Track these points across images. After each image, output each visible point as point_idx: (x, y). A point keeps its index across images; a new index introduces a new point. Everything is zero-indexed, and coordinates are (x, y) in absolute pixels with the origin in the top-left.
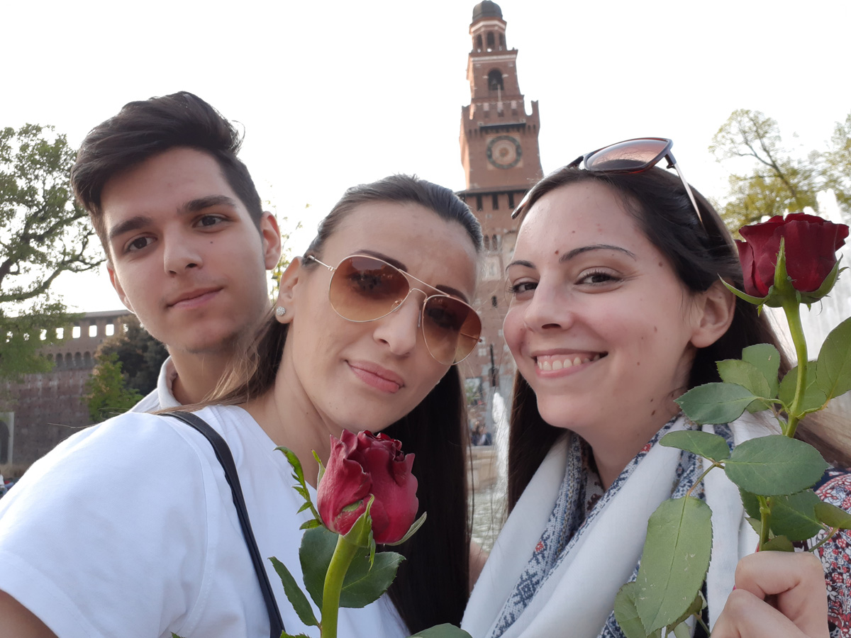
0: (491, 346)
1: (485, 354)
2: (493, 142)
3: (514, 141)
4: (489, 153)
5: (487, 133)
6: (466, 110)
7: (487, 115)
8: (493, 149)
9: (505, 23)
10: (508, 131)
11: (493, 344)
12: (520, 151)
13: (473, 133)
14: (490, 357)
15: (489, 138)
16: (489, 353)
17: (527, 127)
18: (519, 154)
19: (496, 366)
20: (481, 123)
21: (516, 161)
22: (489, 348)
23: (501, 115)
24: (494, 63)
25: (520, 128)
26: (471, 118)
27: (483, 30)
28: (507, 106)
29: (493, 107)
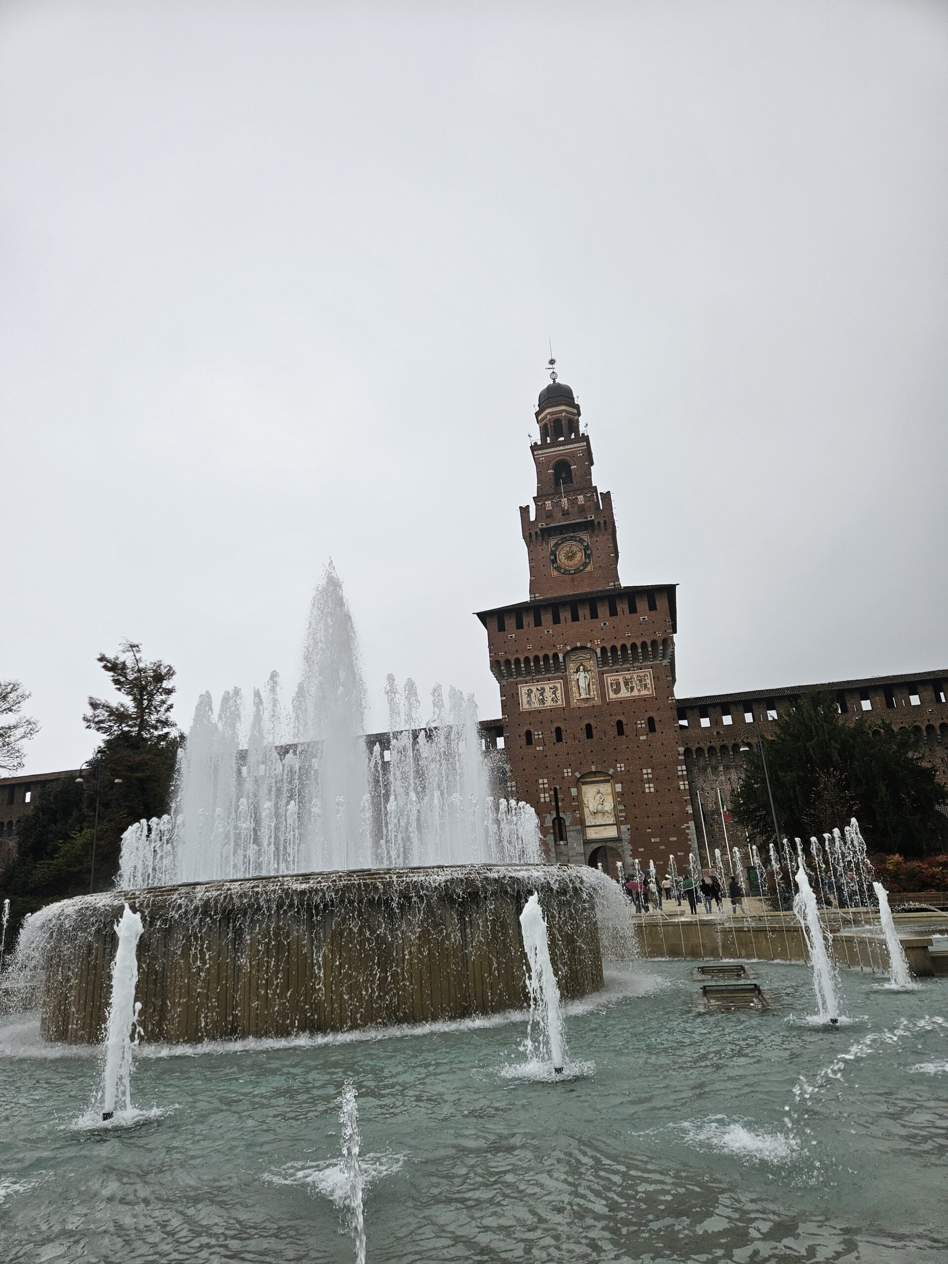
0: (555, 789)
1: (548, 800)
2: (557, 545)
3: (581, 541)
4: (552, 557)
5: (550, 536)
6: (524, 511)
7: (549, 515)
8: (557, 553)
9: (577, 407)
10: (574, 532)
11: (558, 788)
12: (589, 552)
13: (534, 537)
14: (553, 804)
15: (552, 543)
16: (553, 799)
17: (596, 522)
18: (588, 556)
19: (561, 815)
20: (542, 525)
21: (585, 565)
22: (552, 793)
23: (565, 513)
24: (560, 455)
25: (588, 526)
26: (532, 517)
27: (548, 417)
28: (573, 502)
29: (557, 505)
